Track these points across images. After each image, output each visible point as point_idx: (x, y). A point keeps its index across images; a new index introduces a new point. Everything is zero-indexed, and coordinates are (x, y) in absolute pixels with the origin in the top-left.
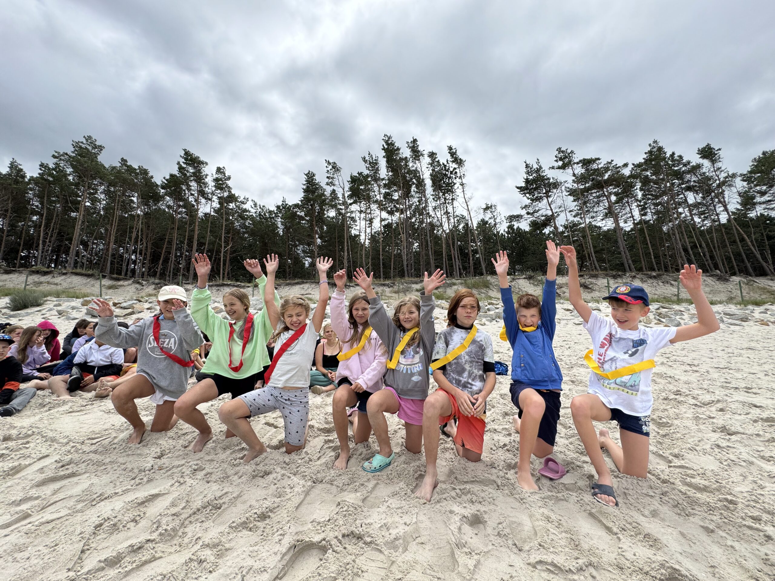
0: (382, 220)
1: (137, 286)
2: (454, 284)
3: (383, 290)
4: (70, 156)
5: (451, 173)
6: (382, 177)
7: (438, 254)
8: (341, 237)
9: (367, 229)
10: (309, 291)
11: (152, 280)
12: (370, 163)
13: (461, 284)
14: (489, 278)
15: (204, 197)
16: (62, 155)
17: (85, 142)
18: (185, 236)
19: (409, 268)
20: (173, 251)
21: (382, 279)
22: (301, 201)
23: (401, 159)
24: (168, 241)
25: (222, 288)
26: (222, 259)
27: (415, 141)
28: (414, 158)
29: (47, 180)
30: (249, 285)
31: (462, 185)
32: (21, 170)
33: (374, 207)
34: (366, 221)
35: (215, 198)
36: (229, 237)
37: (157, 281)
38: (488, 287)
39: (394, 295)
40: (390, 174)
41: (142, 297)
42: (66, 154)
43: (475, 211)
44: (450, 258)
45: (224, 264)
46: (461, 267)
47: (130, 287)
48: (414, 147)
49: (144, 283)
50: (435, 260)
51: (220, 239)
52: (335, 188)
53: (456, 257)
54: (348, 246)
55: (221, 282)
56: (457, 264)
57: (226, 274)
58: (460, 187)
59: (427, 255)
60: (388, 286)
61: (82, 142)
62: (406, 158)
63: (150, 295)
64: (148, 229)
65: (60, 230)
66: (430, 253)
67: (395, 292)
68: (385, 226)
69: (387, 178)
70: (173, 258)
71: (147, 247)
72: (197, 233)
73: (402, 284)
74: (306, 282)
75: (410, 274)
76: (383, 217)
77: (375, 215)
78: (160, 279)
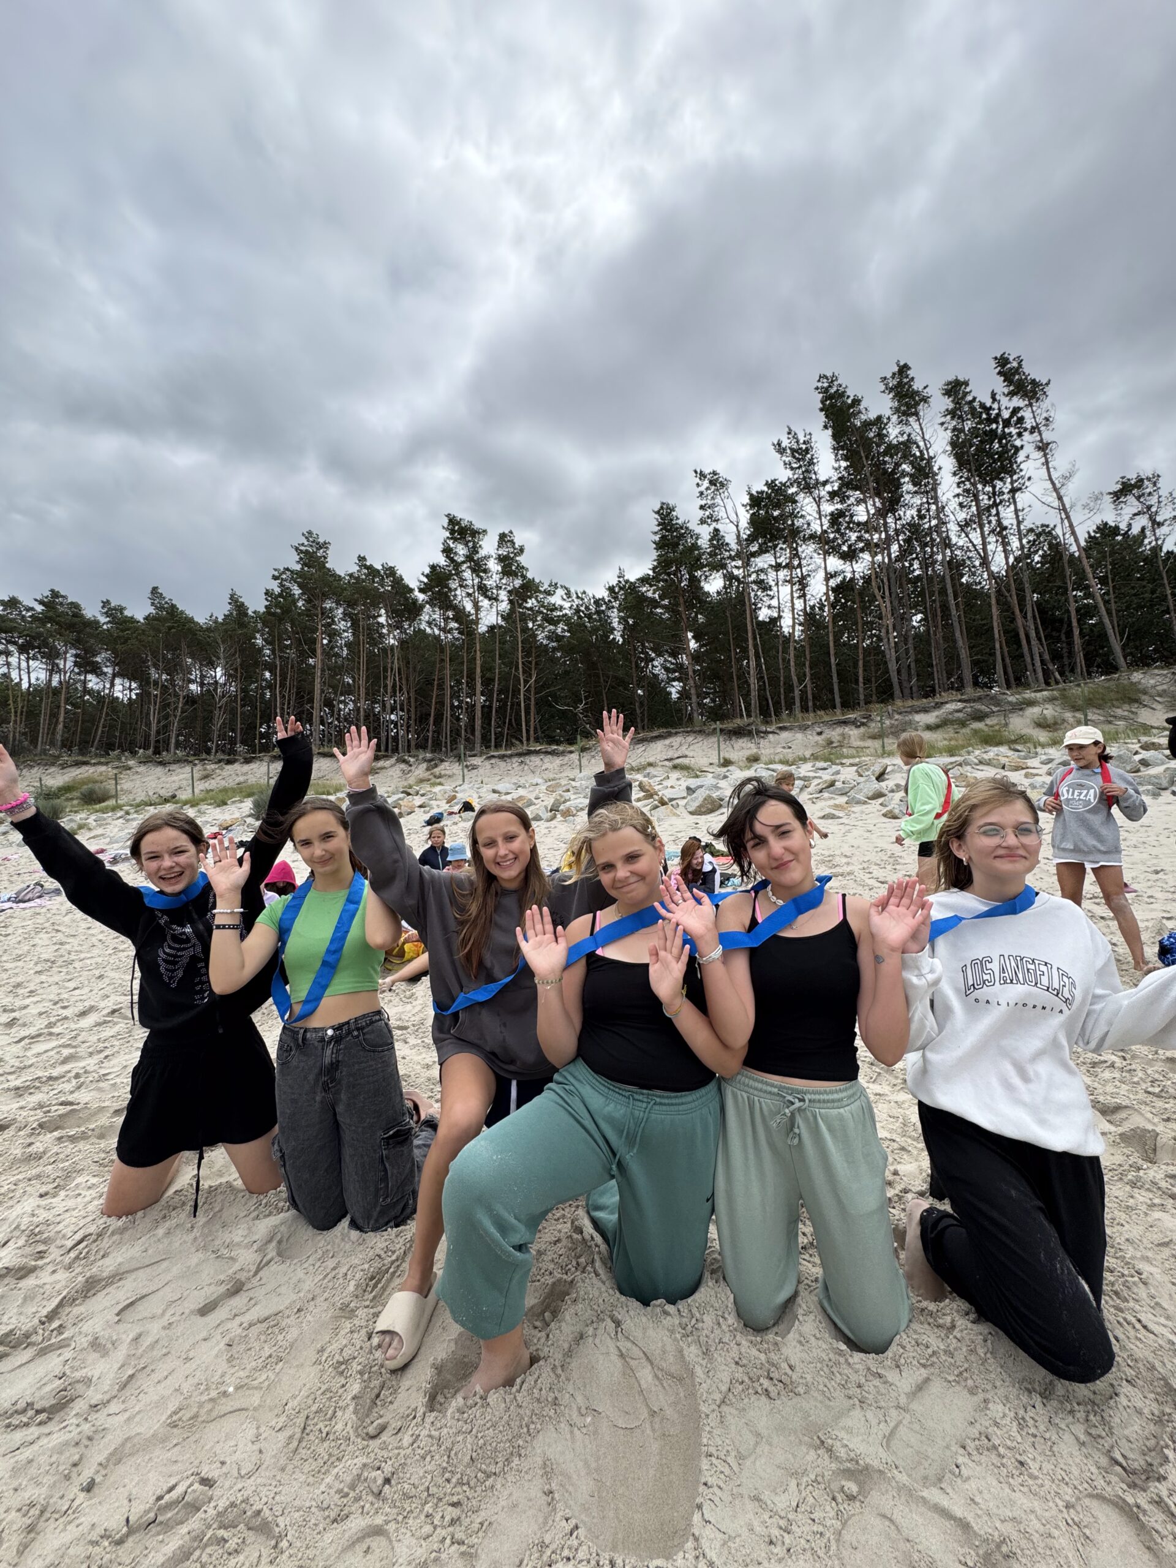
0: (829, 576)
1: (403, 766)
2: (1031, 703)
3: (843, 735)
4: (292, 572)
5: (1007, 423)
6: (822, 479)
7: (979, 633)
8: (740, 629)
9: (796, 601)
10: (683, 750)
11: (422, 755)
12: (793, 451)
13: (1052, 700)
14: (1137, 676)
15: (486, 597)
16: (284, 573)
17: (306, 543)
18: (462, 672)
19: (904, 676)
20: (448, 701)
21: (838, 711)
22: (654, 569)
23: (867, 424)
24: (439, 685)
25: (527, 759)
26: (522, 705)
27: (903, 369)
28: (905, 414)
29: (274, 614)
30: (572, 749)
31: (1043, 447)
32: (243, 604)
33: (807, 550)
34: (793, 584)
35: (503, 595)
36: (530, 663)
37: (429, 755)
38: (1137, 701)
39: (869, 743)
40: (844, 464)
41: (410, 787)
42: (288, 569)
43: (1085, 507)
44: (1012, 637)
45: (527, 713)
46: (1047, 657)
47: (394, 769)
48: (900, 384)
49: (412, 760)
50: (971, 648)
51: (517, 668)
52: (719, 526)
53: (1033, 634)
54: (755, 646)
55: (525, 747)
56: (1036, 650)
57: (532, 732)
58: (1038, 455)
59: (950, 638)
60: (854, 723)
61: (303, 544)
62: (879, 418)
63: (422, 781)
64: (408, 668)
65: (298, 688)
66: (958, 634)
67: (874, 737)
68: (836, 590)
69: (835, 476)
70: (448, 713)
71: (409, 698)
72: (478, 662)
73: (890, 717)
74: (676, 733)
75: (907, 691)
76: (830, 569)
77: (812, 567)
78: (433, 752)
